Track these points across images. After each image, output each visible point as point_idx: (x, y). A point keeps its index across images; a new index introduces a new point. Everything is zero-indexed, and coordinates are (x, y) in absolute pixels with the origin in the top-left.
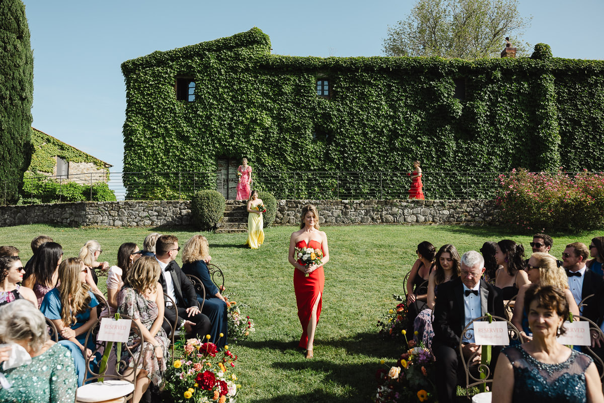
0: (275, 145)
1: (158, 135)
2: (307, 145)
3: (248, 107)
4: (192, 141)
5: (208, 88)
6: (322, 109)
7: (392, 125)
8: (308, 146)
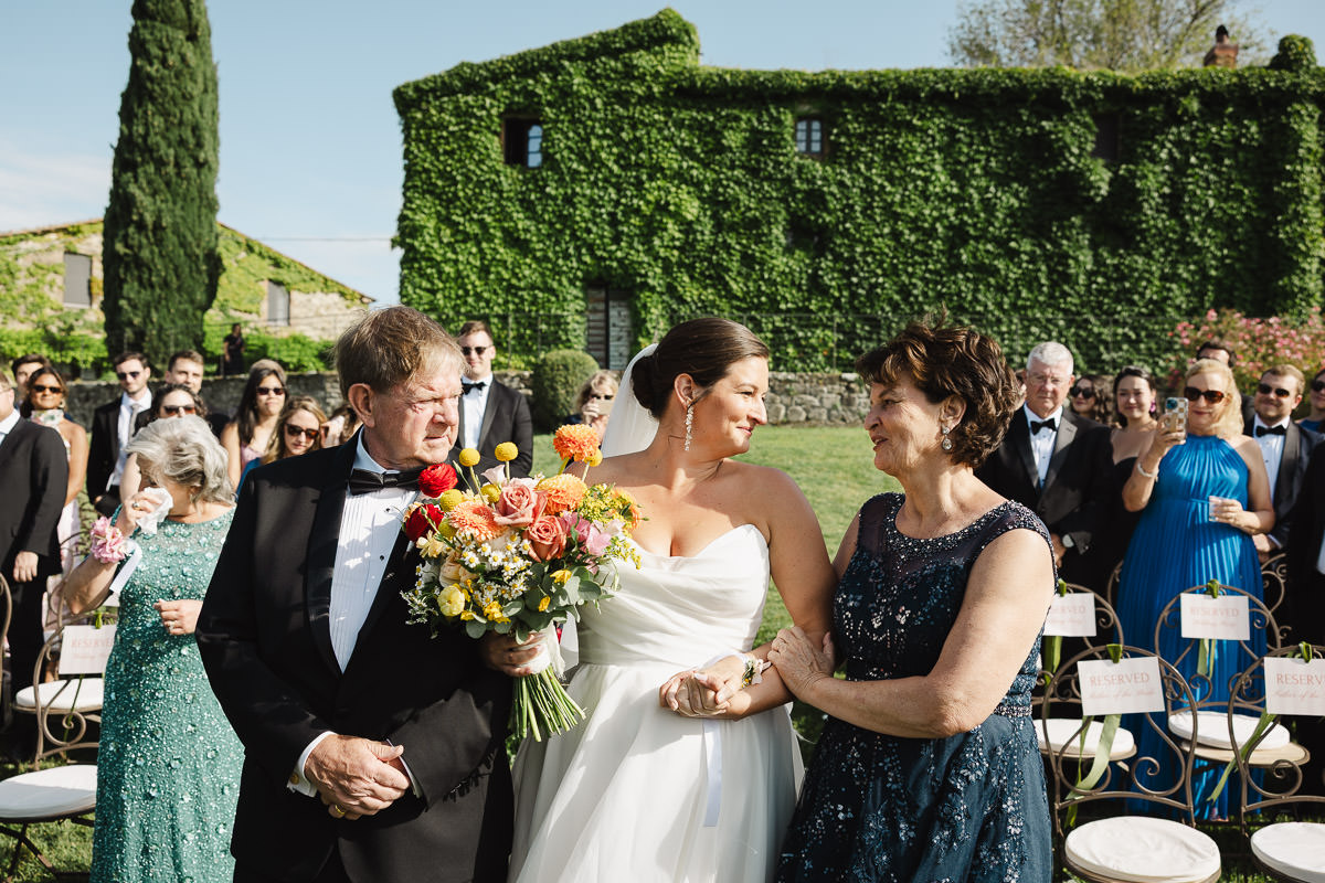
0: (706, 259)
1: (467, 238)
2: (772, 258)
3: (651, 178)
4: (535, 250)
5: (568, 138)
6: (808, 181)
7: (956, 215)
8: (774, 262)
